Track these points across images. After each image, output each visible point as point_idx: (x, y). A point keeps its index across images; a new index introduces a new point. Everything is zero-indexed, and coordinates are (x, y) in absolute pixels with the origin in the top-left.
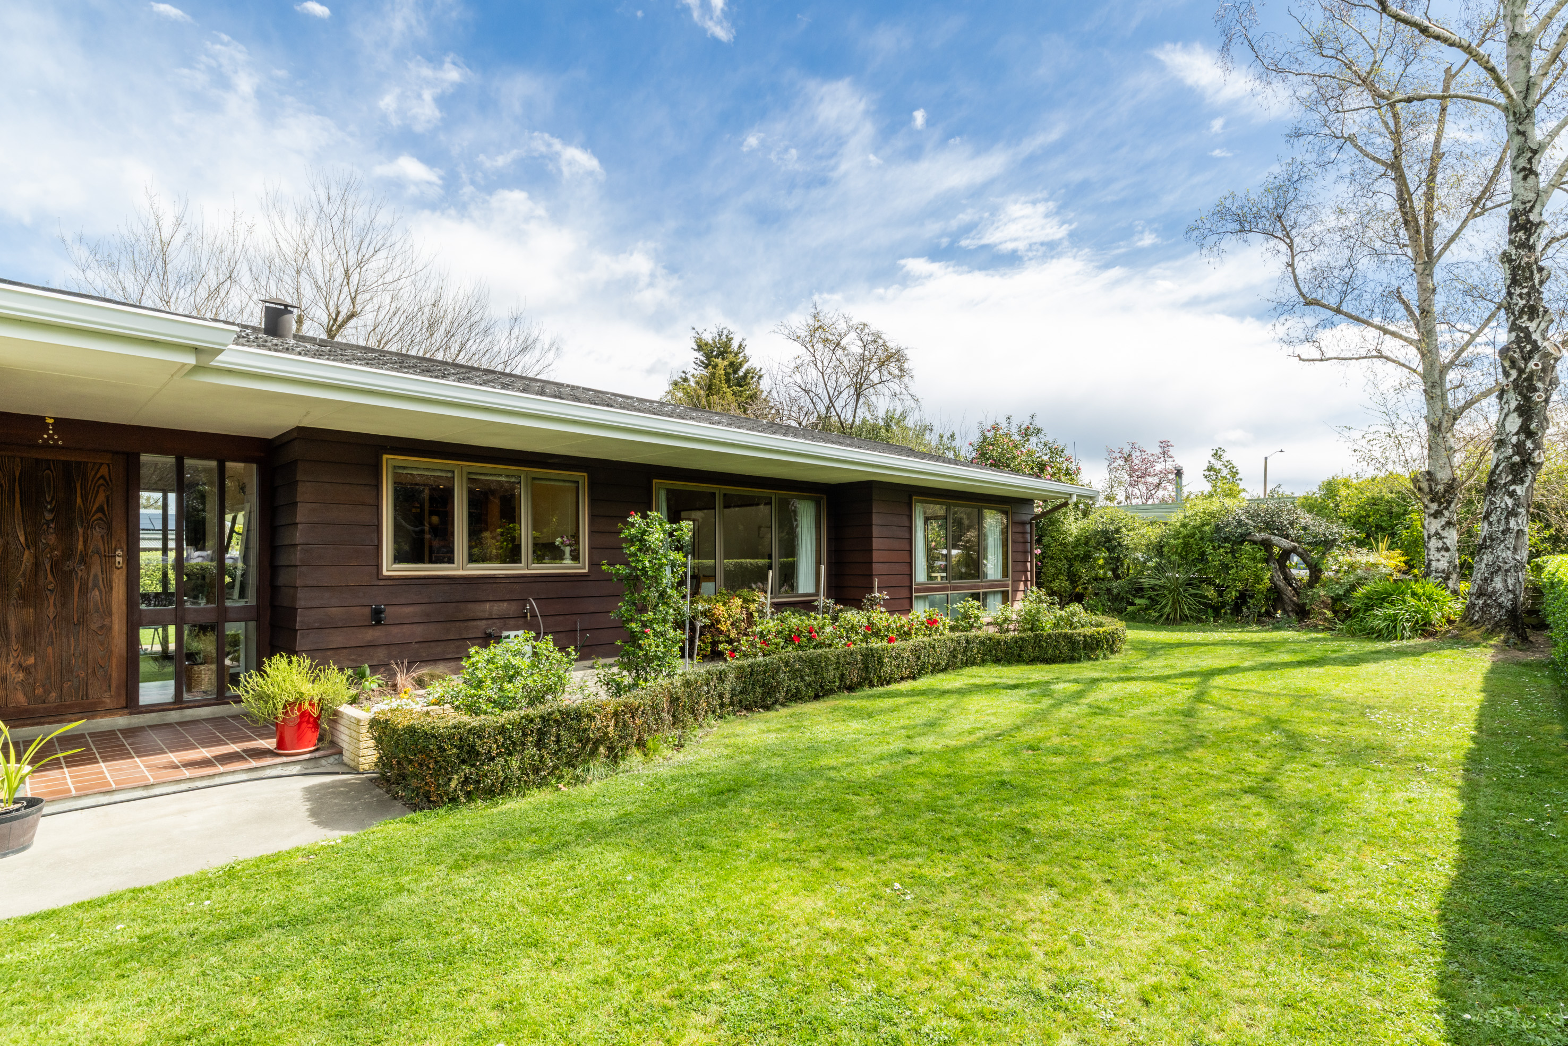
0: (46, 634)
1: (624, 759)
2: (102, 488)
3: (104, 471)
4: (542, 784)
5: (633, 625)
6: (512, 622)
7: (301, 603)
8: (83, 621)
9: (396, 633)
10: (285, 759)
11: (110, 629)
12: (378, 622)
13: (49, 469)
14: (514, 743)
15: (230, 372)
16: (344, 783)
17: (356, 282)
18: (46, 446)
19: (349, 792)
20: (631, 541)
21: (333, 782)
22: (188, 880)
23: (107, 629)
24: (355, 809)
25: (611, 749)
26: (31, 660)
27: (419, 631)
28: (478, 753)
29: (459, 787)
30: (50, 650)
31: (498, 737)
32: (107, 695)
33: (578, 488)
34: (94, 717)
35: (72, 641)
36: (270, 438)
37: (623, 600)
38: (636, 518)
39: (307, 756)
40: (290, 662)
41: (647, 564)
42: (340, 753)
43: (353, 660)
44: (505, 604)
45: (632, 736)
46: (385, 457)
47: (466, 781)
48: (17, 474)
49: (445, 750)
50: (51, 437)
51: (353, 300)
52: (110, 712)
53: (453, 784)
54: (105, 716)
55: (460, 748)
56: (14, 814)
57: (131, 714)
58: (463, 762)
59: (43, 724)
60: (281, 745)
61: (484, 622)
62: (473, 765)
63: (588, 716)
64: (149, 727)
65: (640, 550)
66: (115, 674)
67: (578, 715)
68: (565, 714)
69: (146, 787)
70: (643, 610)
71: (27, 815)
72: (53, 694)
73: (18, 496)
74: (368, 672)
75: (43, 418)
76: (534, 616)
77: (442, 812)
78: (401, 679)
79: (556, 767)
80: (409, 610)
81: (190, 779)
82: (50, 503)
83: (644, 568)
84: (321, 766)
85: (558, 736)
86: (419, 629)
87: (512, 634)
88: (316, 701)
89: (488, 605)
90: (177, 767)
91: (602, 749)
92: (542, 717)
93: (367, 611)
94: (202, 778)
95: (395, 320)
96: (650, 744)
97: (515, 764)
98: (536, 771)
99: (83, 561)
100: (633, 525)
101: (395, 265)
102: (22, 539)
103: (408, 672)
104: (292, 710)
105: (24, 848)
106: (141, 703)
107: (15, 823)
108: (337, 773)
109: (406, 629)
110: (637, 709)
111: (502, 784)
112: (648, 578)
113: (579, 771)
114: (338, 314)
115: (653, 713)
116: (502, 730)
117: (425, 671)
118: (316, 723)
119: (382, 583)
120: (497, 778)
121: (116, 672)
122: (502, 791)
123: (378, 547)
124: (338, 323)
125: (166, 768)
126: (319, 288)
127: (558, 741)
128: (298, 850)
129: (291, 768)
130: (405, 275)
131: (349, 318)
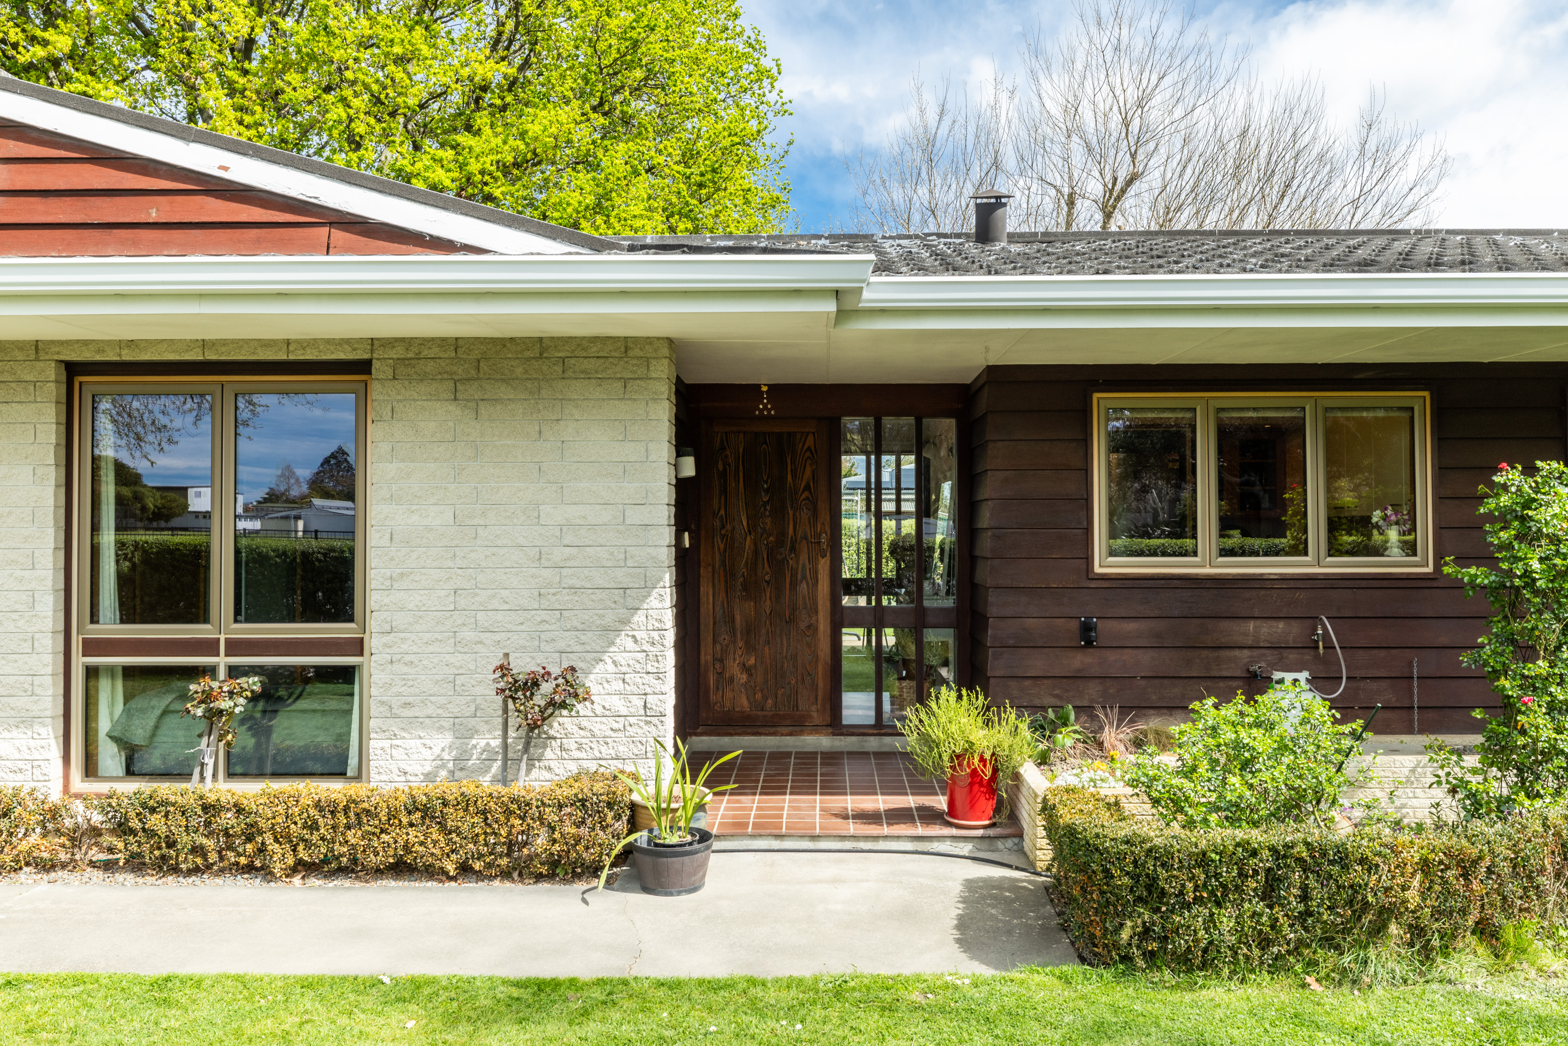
0: (764, 631)
1: (1446, 955)
2: (809, 461)
3: (810, 441)
4: (1277, 966)
5: (1504, 683)
6: (1292, 656)
7: (993, 611)
8: (792, 620)
9: (1116, 661)
10: (954, 832)
11: (816, 629)
12: (1089, 644)
13: (765, 443)
14: (1224, 886)
15: (883, 312)
16: (1013, 885)
17: (1136, 131)
18: (762, 418)
19: (1013, 901)
20: (1503, 518)
21: (1004, 879)
22: (800, 982)
23: (813, 628)
24: (1009, 933)
25: (1417, 931)
26: (752, 661)
27: (1146, 661)
28: (1163, 893)
29: (1135, 941)
30: (767, 649)
31: (1196, 871)
32: (814, 708)
33: (1412, 419)
34: (801, 733)
35: (785, 642)
36: (969, 382)
37: (1487, 632)
38: (1511, 476)
39: (980, 832)
40: (960, 697)
41: (1536, 565)
42: (1020, 836)
43: (1056, 696)
44: (1281, 625)
45: (1464, 912)
46: (1096, 396)
47: (1146, 933)
48: (741, 450)
49: (1113, 877)
50: (765, 407)
51: (1133, 156)
52: (816, 729)
53: (1125, 935)
54: (810, 734)
55: (1135, 877)
56: (687, 848)
57: (834, 734)
58: (1139, 900)
59: (760, 734)
60: (952, 811)
61: (1246, 653)
62: (1157, 910)
63: (1363, 861)
64: (849, 753)
65: (1520, 537)
66: (821, 684)
67: (1342, 858)
68: (1319, 852)
69: (814, 838)
70: (1527, 653)
71: (695, 852)
72: (770, 701)
73: (741, 475)
74: (1072, 717)
75: (759, 386)
76: (1329, 647)
77: (1108, 975)
78: (1109, 735)
79: (1300, 943)
80: (1130, 626)
81: (854, 837)
82: (766, 482)
83: (1527, 573)
84: (996, 850)
85: (1305, 888)
86: (1146, 657)
87: (1289, 677)
88: (987, 756)
89: (1251, 625)
90: (846, 817)
91: (1393, 928)
92: (1273, 850)
93: (1074, 625)
94: (867, 838)
95: (1189, 171)
96: (1509, 934)
97: (1226, 922)
98: (1265, 943)
99: (793, 549)
100: (1505, 487)
101: (1187, 92)
102: (745, 523)
103: (1118, 727)
104: (960, 765)
105: (694, 889)
106: (844, 722)
107: (686, 859)
108: (1010, 866)
109: (1127, 655)
110: (1475, 862)
111: (1205, 951)
112: (1536, 592)
113: (1347, 959)
114: (1115, 179)
115: (1515, 875)
116: (1202, 860)
117: (1153, 723)
118: (991, 787)
119: (1093, 584)
120: (1197, 941)
121: (822, 683)
122: (1204, 966)
123: (1088, 530)
124: (1115, 194)
125: (836, 815)
126: (1090, 150)
127: (1305, 897)
128: (918, 979)
129: (961, 845)
130: (1200, 102)
131: (1130, 182)
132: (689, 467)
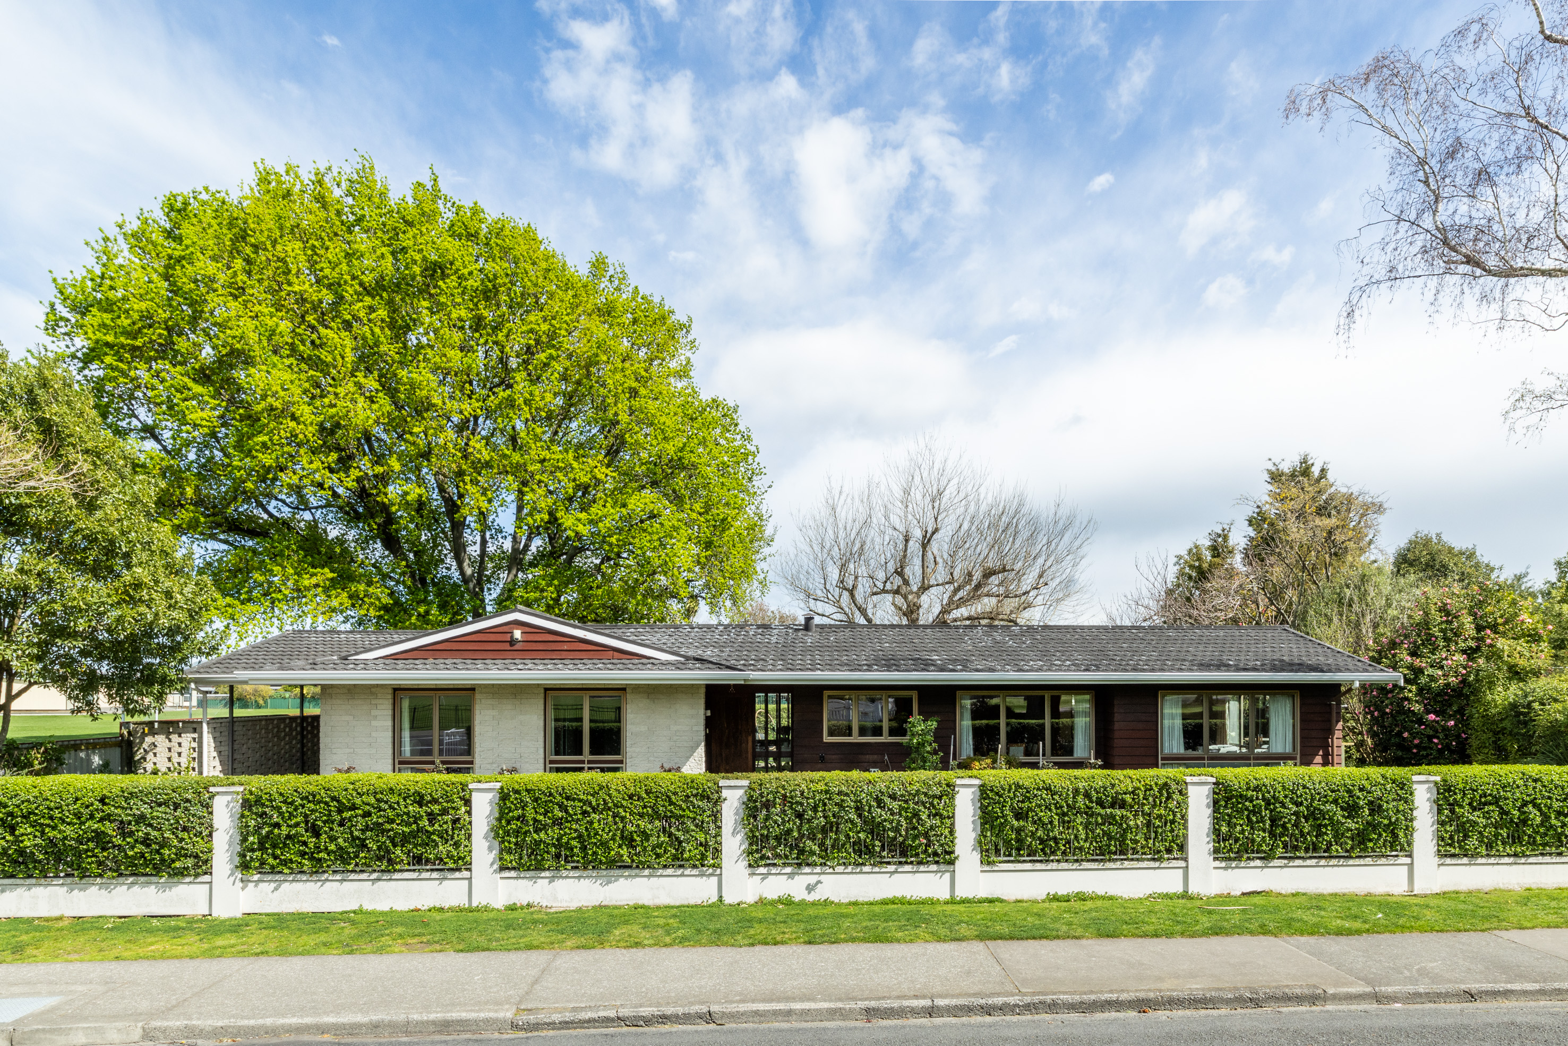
0: (732, 758)
2: (746, 705)
3: (746, 700)
6: (879, 764)
11: (748, 758)
12: (822, 761)
18: (731, 693)
33: (912, 699)
35: (738, 762)
44: (876, 756)
46: (825, 692)
48: (725, 703)
61: (866, 764)
73: (725, 714)
76: (887, 762)
80: (834, 757)
82: (732, 714)
89: (868, 756)
93: (818, 756)
99: (741, 733)
102: (726, 727)
119: (823, 745)
123: (822, 730)
131: (933, 533)
132: (709, 713)
